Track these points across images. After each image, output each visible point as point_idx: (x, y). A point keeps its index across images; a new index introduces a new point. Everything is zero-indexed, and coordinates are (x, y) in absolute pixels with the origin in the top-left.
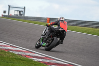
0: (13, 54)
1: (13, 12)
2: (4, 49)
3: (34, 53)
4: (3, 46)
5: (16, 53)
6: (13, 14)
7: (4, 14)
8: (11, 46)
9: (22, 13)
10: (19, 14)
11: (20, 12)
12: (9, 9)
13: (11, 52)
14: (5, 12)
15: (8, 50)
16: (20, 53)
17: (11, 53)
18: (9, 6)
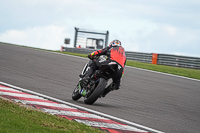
0: (84, 127)
1: (84, 42)
2: (65, 116)
3: (126, 124)
4: (63, 110)
5: (89, 124)
6: (83, 46)
7: (65, 46)
8: (79, 110)
9: (101, 43)
10: (95, 45)
11: (98, 41)
12: (76, 36)
13: (79, 121)
14: (67, 41)
15: (73, 118)
16: (97, 124)
17: (79, 124)
18: (77, 30)
